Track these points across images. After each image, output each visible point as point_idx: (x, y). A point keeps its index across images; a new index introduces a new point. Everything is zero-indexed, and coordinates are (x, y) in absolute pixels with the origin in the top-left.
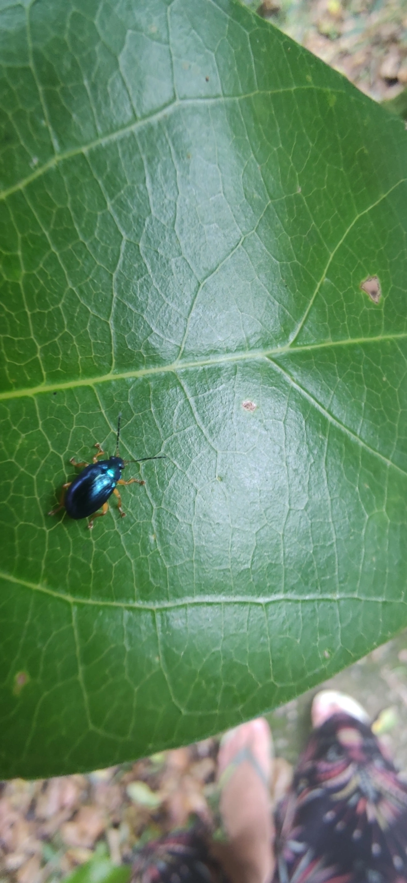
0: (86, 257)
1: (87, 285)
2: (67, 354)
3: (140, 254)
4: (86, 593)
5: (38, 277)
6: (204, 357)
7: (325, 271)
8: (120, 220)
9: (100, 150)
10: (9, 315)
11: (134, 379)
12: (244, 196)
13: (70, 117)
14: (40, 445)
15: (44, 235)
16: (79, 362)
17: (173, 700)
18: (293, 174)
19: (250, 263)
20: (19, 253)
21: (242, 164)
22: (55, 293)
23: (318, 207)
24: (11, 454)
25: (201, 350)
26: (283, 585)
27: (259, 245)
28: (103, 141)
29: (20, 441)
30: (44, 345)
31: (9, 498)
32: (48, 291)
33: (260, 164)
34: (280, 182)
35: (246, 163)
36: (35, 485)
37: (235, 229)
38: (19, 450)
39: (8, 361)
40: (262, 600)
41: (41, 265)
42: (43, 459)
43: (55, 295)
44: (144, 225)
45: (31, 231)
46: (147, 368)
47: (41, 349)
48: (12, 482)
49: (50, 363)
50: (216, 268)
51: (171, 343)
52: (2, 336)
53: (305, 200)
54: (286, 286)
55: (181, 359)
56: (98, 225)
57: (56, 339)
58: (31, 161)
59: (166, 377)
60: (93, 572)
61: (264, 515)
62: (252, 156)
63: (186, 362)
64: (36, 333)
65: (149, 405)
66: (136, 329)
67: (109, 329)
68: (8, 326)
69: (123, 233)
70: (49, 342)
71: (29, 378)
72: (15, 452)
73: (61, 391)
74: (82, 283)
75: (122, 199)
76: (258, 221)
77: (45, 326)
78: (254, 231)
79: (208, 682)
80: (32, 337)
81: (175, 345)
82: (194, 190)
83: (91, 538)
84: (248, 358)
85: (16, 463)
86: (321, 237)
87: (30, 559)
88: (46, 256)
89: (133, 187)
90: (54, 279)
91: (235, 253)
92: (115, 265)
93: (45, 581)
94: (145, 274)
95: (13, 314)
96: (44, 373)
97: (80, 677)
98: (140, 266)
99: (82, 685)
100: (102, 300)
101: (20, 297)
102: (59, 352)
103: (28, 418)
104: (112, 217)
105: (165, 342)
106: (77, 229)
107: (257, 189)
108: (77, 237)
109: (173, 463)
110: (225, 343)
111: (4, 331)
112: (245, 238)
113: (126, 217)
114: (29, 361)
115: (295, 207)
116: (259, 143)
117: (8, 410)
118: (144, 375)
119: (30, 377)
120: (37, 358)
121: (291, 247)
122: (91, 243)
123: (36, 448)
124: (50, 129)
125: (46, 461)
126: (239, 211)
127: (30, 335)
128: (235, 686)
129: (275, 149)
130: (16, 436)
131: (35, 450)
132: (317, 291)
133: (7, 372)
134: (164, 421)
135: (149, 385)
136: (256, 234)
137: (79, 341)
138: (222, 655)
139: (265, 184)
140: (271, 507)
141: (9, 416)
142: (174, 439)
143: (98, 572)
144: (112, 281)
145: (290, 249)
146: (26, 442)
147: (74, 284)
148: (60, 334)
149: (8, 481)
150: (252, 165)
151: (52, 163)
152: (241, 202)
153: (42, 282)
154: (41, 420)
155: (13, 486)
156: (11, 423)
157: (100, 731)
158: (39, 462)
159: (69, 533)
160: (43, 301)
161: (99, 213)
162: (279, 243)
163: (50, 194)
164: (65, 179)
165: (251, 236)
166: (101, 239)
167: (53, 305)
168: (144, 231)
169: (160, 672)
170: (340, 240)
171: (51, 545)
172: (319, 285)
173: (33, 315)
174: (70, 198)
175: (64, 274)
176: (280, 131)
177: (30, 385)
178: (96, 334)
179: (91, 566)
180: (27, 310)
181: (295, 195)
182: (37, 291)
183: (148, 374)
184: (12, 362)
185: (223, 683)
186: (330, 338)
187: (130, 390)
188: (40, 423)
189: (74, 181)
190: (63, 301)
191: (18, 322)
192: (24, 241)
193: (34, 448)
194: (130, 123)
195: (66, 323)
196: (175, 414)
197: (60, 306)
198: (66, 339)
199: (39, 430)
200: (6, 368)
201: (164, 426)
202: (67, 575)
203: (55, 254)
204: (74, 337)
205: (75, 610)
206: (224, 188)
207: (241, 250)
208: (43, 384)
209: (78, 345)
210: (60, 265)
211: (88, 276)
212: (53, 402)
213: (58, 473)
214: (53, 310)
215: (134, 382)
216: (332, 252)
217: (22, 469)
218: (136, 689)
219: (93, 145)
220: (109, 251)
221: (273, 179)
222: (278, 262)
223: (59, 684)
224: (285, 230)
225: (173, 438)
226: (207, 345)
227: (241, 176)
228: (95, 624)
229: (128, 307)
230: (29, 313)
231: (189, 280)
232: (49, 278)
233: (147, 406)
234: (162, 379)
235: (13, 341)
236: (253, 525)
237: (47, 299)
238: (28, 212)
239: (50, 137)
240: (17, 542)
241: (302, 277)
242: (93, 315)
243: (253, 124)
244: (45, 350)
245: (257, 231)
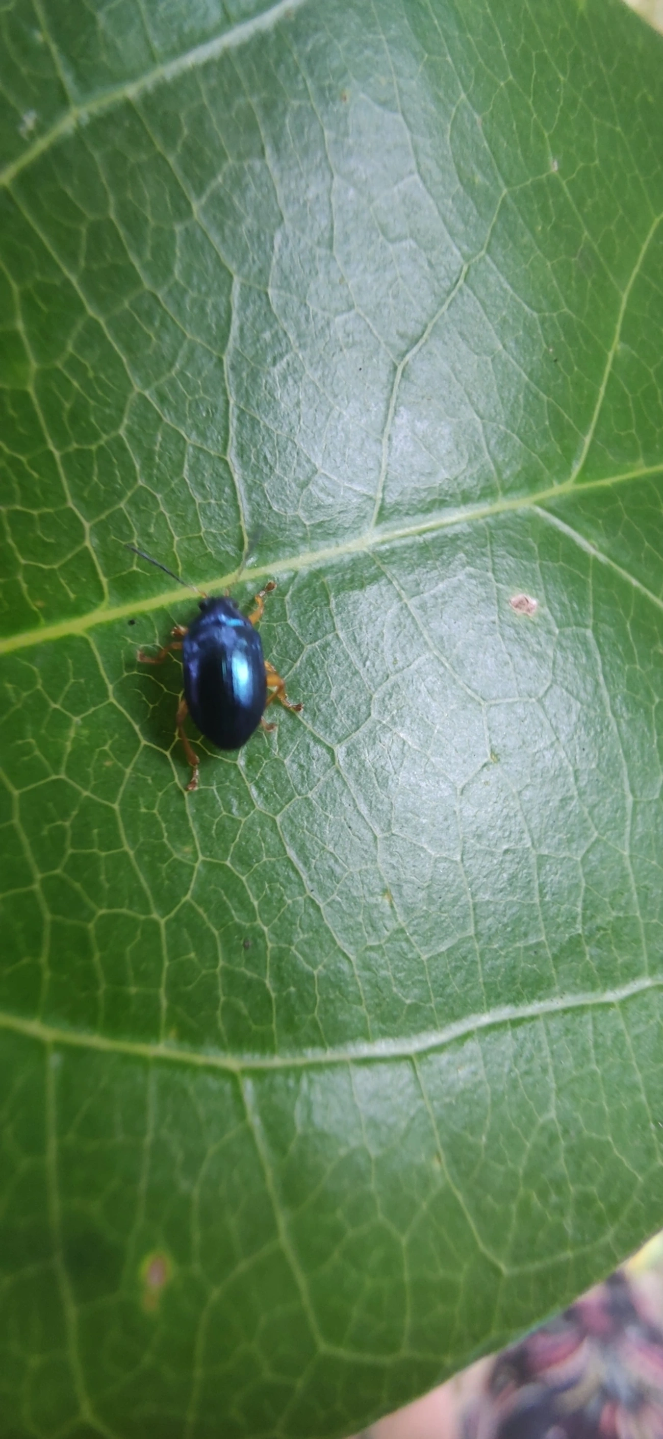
0: (163, 324)
1: (172, 384)
2: (149, 535)
3: (271, 311)
4: (265, 1044)
5: (67, 374)
6: (420, 517)
7: (618, 327)
8: (224, 240)
9: (163, 90)
10: (14, 463)
11: (293, 574)
12: (457, 178)
13: (93, 20)
14: (117, 736)
15: (67, 283)
16: (175, 550)
17: (481, 1246)
18: (539, 135)
19: (485, 318)
20: (20, 326)
21: (447, 113)
22: (108, 405)
23: (589, 202)
24: (56, 764)
25: (415, 502)
26: (645, 958)
27: (497, 280)
28: (169, 71)
29: (72, 733)
30: (97, 520)
31: (66, 859)
32: (92, 403)
33: (479, 112)
34: (519, 151)
35: (454, 110)
36: (121, 824)
37: (448, 248)
38: (72, 753)
39: (23, 561)
40: (611, 996)
41: (70, 348)
42: (127, 766)
43: (107, 411)
44: (272, 248)
45: (38, 276)
46: (313, 550)
47: (91, 529)
48: (67, 824)
49: (112, 560)
50: (423, 332)
51: (355, 491)
52: (3, 509)
53: (566, 189)
54: (556, 361)
55: (378, 522)
56: (178, 254)
57: (122, 505)
58: (21, 122)
59: (354, 564)
60: (273, 995)
61: (590, 820)
62: (463, 96)
63: (387, 530)
64: (77, 496)
65: (331, 623)
66: (284, 469)
67: (230, 474)
68: (16, 486)
69: (232, 267)
70: (107, 513)
71: (72, 596)
72: (65, 759)
73: (144, 615)
74: (163, 380)
75: (222, 193)
76: (489, 231)
77: (95, 479)
78: (483, 253)
79: (543, 1195)
80: (70, 504)
81: (364, 495)
82: (361, 168)
83: (259, 921)
84: (504, 512)
85: (71, 782)
86: (602, 259)
87: (133, 990)
88: (80, 325)
89: (242, 168)
90: (103, 376)
91: (454, 299)
92: (225, 337)
93: (173, 1034)
94: (287, 352)
95: (23, 459)
96: (104, 580)
97: (284, 1240)
98: (275, 335)
99: (292, 1257)
100: (208, 412)
101: (32, 419)
102: (132, 531)
103: (82, 681)
104: (204, 234)
105: (345, 491)
106: (137, 264)
107: (479, 164)
108: (137, 282)
109: (399, 736)
110: (459, 484)
111: (6, 497)
112: (469, 268)
113: (234, 233)
114: (69, 556)
115: (550, 202)
116: (473, 71)
117: (35, 669)
118: (310, 565)
119: (74, 592)
120: (86, 548)
121: (555, 282)
122: (170, 292)
123: (110, 742)
124: (54, 48)
125: (136, 769)
126: (451, 212)
127: (64, 499)
128: (594, 1189)
129: (502, 84)
130: (60, 723)
131: (106, 748)
132: (608, 368)
133: (24, 586)
134: (365, 654)
135: (323, 584)
136: (488, 259)
137: (171, 503)
138: (559, 1128)
139: (493, 153)
140: (600, 801)
141: (40, 681)
142: (393, 688)
143: (284, 994)
144: (223, 372)
145: (553, 286)
146: (85, 732)
147: (147, 384)
148: (129, 494)
149: (59, 823)
150: (466, 116)
151: (66, 125)
152: (453, 191)
153: (76, 384)
154: (111, 683)
155: (69, 833)
156: (46, 696)
157: (344, 1353)
158: (121, 774)
159: (209, 917)
160: (84, 424)
161: (178, 228)
162: (532, 276)
163: (69, 192)
164: (97, 156)
165: (480, 262)
166: (189, 283)
167: (105, 432)
168: (274, 261)
169: (446, 1194)
170: (634, 267)
171: (176, 951)
172: (610, 355)
173: (66, 458)
174: (112, 199)
175: (122, 365)
176: (506, 47)
177: (76, 610)
178: (203, 486)
179: (268, 982)
180: (51, 447)
181: (548, 178)
182: (67, 406)
183: (318, 561)
184: (32, 563)
185: (572, 1188)
186: (641, 461)
187: (287, 598)
188: (110, 687)
189: (116, 160)
190: (126, 421)
191: (36, 475)
192: (27, 298)
193: (104, 745)
194: (219, 30)
195: (138, 467)
196: (385, 638)
197: (122, 432)
198: (142, 502)
199: (111, 704)
200: (20, 577)
201: (368, 663)
202: (219, 1013)
203: (97, 322)
204: (159, 496)
205: (248, 1087)
206: (418, 164)
207: (465, 293)
208: (104, 604)
209: (170, 512)
210: (110, 344)
211: (171, 365)
212: (129, 641)
213: (164, 790)
214: (107, 443)
215: (292, 579)
216: (624, 289)
217: (86, 793)
218: (404, 1241)
219: (148, 81)
220: (209, 309)
221: (505, 145)
222: (535, 315)
223: (243, 1266)
224: (539, 248)
225: (389, 685)
226: (425, 490)
227: (448, 137)
228: (299, 1114)
229: (262, 423)
230: (57, 454)
231: (375, 360)
232: (91, 374)
233: (327, 625)
234: (348, 568)
235: (30, 517)
236: (574, 846)
237: (93, 420)
238: (27, 234)
239: (53, 67)
240: (97, 956)
241: (581, 341)
242: (195, 447)
243: (457, 33)
244: (101, 530)
245: (488, 251)
